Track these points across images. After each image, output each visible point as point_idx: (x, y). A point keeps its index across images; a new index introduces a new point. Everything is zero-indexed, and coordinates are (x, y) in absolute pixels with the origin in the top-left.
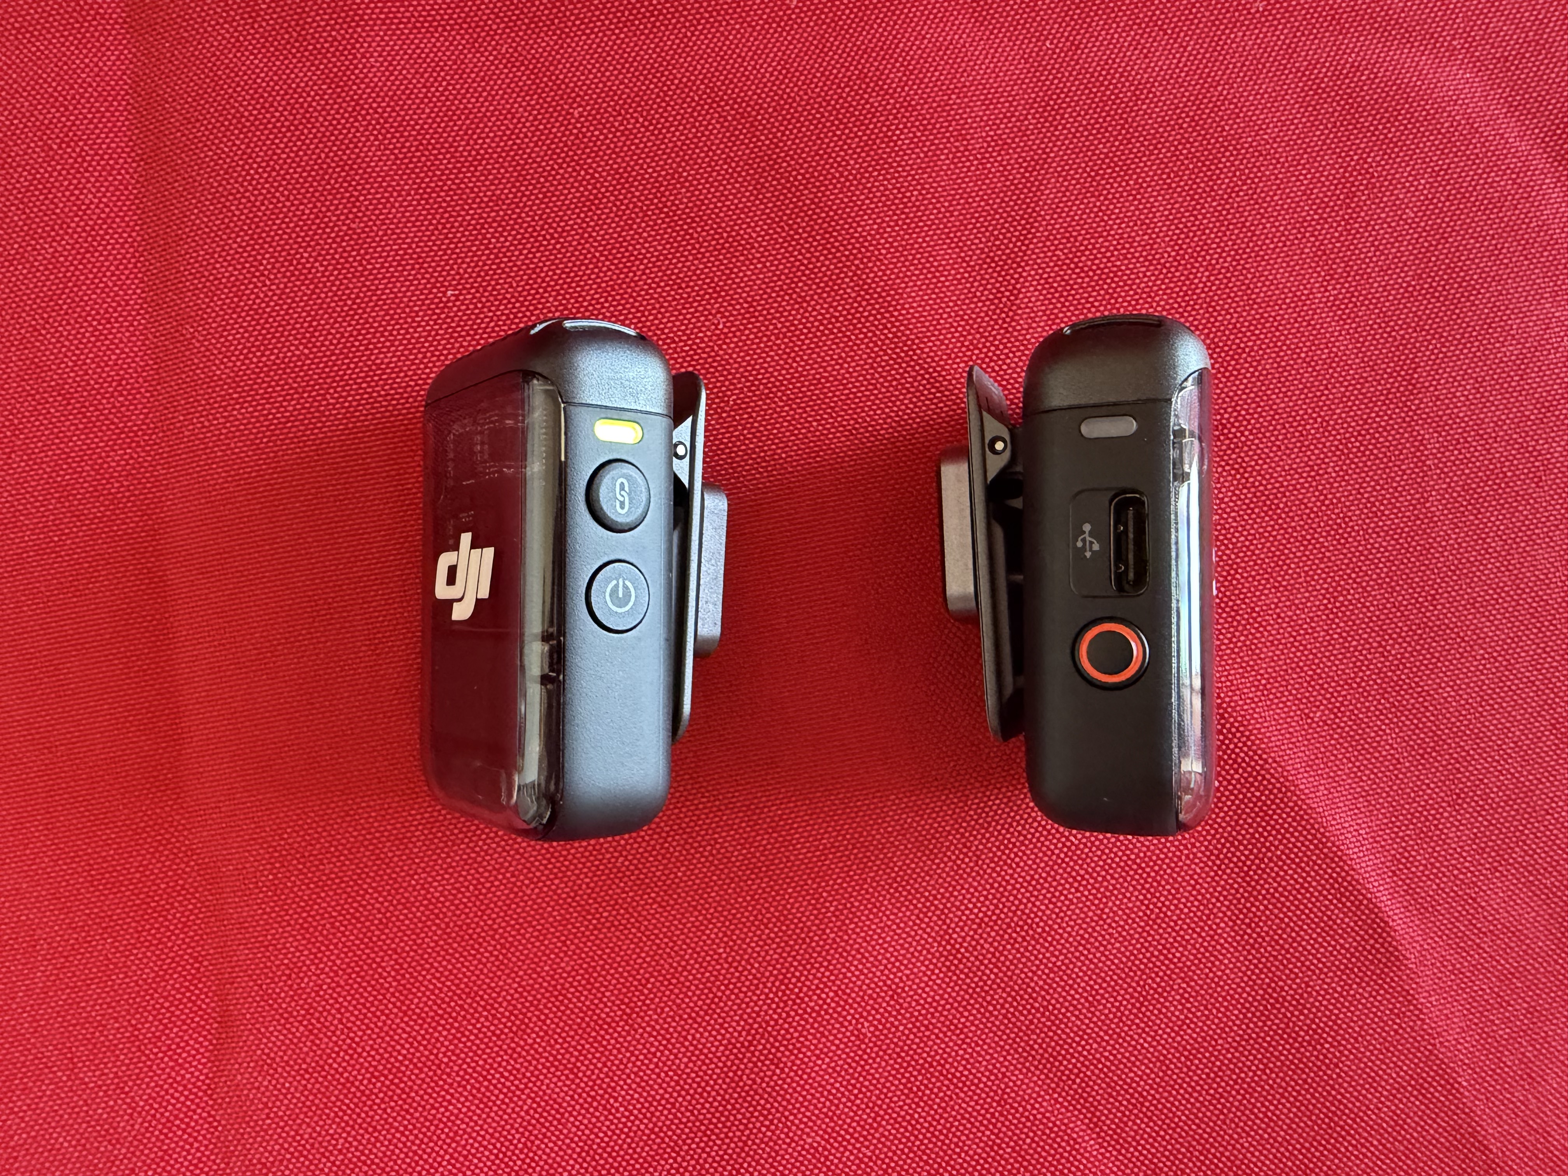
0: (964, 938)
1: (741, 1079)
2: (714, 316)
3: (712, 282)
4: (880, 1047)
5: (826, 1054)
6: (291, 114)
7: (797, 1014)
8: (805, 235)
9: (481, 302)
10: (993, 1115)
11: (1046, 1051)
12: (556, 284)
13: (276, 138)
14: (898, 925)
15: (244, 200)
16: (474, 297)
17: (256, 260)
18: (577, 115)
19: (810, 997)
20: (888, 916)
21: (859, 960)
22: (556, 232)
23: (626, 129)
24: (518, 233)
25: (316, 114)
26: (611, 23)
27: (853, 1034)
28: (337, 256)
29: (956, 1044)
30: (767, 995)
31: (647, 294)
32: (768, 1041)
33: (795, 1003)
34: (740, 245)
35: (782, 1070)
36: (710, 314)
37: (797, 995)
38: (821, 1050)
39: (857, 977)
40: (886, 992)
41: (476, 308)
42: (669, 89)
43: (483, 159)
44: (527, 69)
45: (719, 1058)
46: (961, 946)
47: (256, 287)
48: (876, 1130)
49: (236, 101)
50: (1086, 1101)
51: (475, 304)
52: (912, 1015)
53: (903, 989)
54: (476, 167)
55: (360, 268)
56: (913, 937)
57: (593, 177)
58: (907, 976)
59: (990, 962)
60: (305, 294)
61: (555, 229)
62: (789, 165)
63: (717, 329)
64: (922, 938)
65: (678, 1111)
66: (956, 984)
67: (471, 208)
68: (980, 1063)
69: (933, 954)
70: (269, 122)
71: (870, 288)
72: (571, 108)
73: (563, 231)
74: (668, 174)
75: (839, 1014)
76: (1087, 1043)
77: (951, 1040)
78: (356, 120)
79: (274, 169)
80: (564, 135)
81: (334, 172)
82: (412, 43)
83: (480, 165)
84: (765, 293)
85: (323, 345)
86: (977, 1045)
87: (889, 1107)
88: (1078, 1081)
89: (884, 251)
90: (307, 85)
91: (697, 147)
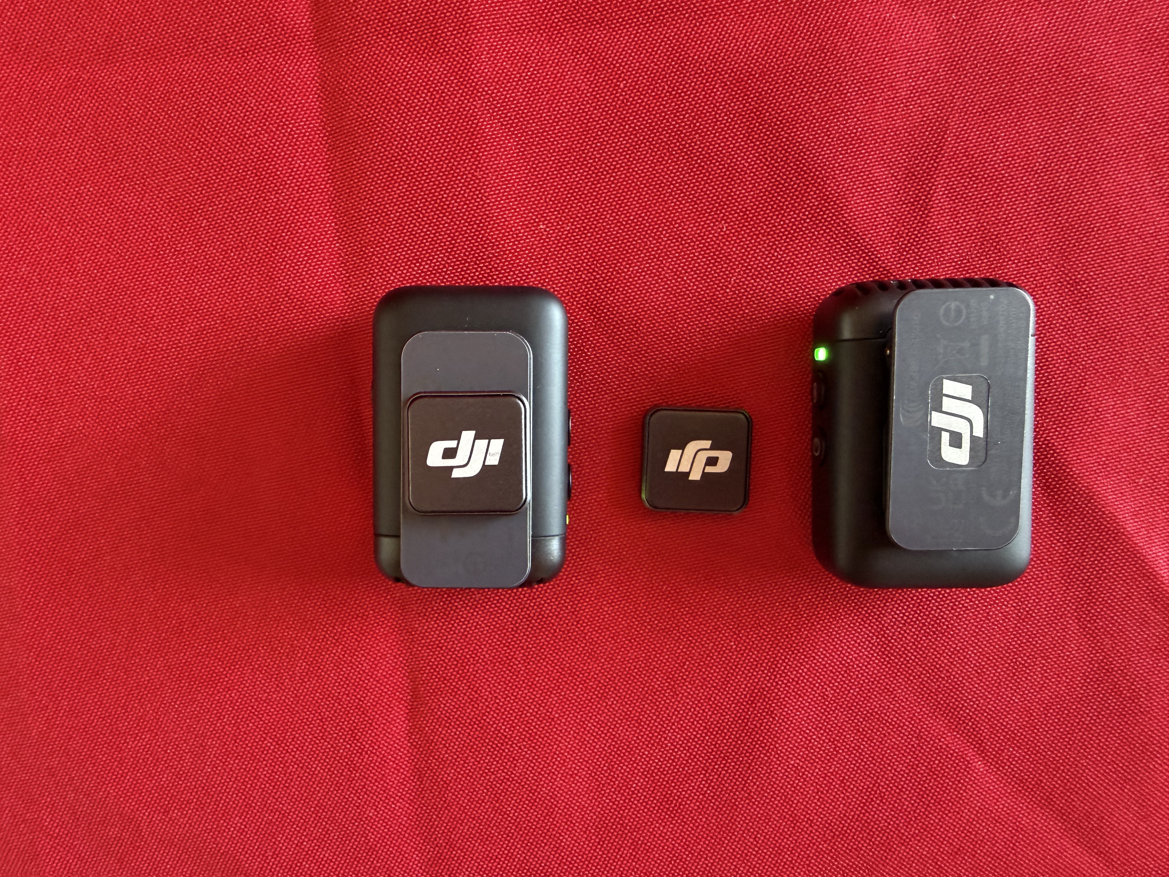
0: (894, 633)
1: (747, 725)
2: (720, 222)
3: (718, 198)
4: (837, 703)
5: (803, 708)
6: (430, 99)
7: (783, 683)
8: (782, 163)
9: (561, 220)
10: (913, 746)
11: (948, 705)
12: (611, 205)
13: (422, 116)
14: (849, 625)
15: (403, 161)
16: (557, 218)
17: (412, 200)
18: (622, 86)
19: (791, 672)
20: (842, 620)
21: (823, 648)
22: (610, 169)
23: (657, 94)
24: (585, 171)
25: (447, 98)
26: (643, 20)
27: (820, 696)
28: (466, 195)
29: (888, 701)
30: (763, 671)
31: (674, 209)
32: (764, 700)
33: (781, 676)
34: (737, 172)
35: (774, 718)
36: (717, 221)
37: (783, 671)
38: (799, 706)
39: (823, 659)
40: (841, 668)
41: (558, 224)
42: (686, 65)
43: (559, 121)
44: (587, 55)
45: (732, 712)
46: (892, 638)
47: (413, 219)
48: (836, 756)
49: (393, 92)
50: (976, 736)
51: (557, 222)
52: (859, 683)
53: (853, 666)
54: (555, 126)
55: (482, 203)
56: (859, 633)
57: (635, 130)
58: (856, 658)
59: (911, 648)
60: (446, 223)
61: (609, 167)
62: (770, 115)
63: (722, 231)
64: (865, 633)
65: (706, 745)
66: (888, 663)
67: (552, 156)
68: (904, 713)
69: (873, 644)
70: (417, 105)
71: (828, 198)
72: (618, 81)
73: (615, 168)
74: (686, 125)
75: (811, 683)
76: (977, 700)
77: (885, 699)
78: (474, 101)
79: (421, 138)
80: (613, 101)
81: (462, 137)
82: (508, 42)
83: (558, 125)
84: (755, 205)
85: (459, 256)
86: (903, 701)
87: (844, 741)
88: (970, 724)
89: (838, 172)
90: (440, 78)
91: (706, 105)
